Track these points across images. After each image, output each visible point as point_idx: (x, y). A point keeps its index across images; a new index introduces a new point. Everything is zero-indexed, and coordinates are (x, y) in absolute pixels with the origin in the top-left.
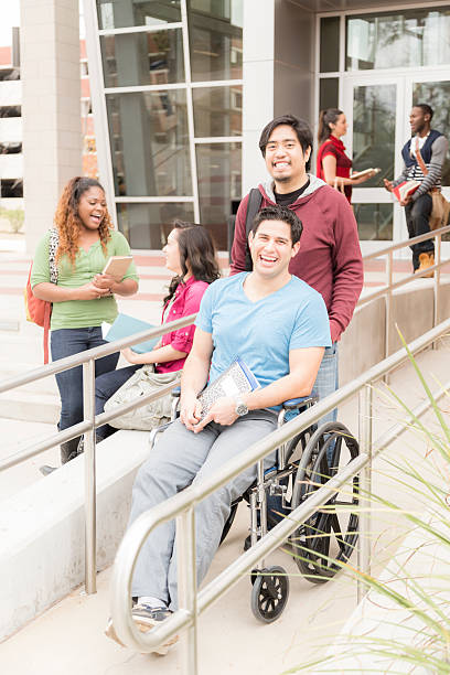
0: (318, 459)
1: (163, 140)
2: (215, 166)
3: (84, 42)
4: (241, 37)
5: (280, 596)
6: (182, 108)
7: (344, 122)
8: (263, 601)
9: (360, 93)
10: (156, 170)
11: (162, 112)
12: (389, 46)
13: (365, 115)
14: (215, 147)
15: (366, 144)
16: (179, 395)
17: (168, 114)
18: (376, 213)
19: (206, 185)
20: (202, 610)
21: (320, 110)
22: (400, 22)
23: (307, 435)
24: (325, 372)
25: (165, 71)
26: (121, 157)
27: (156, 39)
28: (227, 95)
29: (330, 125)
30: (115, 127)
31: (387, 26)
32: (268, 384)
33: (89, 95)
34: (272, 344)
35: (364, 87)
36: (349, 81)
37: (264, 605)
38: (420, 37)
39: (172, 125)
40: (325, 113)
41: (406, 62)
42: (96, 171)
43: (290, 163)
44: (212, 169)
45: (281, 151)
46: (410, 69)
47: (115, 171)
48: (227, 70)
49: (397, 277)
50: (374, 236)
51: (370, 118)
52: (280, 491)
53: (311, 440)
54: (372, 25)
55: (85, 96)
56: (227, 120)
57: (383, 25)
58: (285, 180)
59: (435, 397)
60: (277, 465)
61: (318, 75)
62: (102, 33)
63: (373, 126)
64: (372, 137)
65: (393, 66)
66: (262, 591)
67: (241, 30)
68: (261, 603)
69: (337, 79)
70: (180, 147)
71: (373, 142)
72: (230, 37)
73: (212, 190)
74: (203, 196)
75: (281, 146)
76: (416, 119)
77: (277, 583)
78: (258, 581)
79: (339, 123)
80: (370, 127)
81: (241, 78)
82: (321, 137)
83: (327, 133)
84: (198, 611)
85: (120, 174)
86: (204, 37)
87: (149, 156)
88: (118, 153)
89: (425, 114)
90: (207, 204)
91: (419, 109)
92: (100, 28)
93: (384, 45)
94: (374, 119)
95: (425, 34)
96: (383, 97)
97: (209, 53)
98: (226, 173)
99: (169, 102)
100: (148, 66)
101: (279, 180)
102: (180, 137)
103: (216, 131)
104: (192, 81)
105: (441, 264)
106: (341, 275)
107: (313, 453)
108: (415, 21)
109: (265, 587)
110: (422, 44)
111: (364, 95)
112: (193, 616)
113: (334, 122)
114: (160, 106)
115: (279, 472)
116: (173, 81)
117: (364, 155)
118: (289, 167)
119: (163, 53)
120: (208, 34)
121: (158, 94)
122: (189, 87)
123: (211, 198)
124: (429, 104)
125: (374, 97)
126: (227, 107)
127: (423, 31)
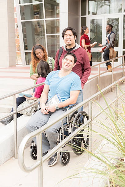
0: (78, 121)
1: (38, 35)
2: (53, 42)
3: (15, 7)
4: (59, 6)
5: (68, 158)
6: (43, 26)
7: (88, 30)
8: (63, 160)
9: (93, 22)
10: (36, 43)
11: (38, 27)
12: (101, 8)
13: (94, 27)
14: (53, 36)
15: (94, 35)
16: (40, 104)
17: (39, 28)
18: (97, 55)
19: (50, 47)
20: (44, 161)
21: (81, 26)
22: (104, 2)
23: (75, 114)
24: (79, 97)
25: (39, 15)
26: (26, 40)
27: (36, 7)
28: (55, 22)
29: (84, 30)
30: (24, 31)
31: (100, 3)
32: (64, 100)
33: (17, 22)
34: (65, 90)
35: (94, 20)
36: (89, 18)
37: (63, 161)
38: (109, 6)
39: (41, 30)
40: (83, 27)
41: (105, 13)
42: (19, 43)
43: (71, 41)
44: (52, 43)
45: (68, 37)
46: (106, 15)
47: (24, 43)
48: (56, 15)
49: (101, 72)
50: (97, 61)
51: (95, 29)
52: (68, 130)
53: (76, 116)
54: (96, 2)
55: (16, 23)
56: (55, 29)
57: (99, 2)
58: (69, 45)
59: (109, 105)
60: (67, 123)
61: (81, 16)
62: (20, 5)
63: (96, 31)
64: (96, 34)
65: (102, 14)
66: (63, 157)
67: (59, 4)
68: (62, 160)
69: (86, 18)
70: (42, 37)
71: (96, 35)
72: (56, 6)
73: (52, 49)
74: (49, 50)
75: (68, 36)
76: (107, 28)
77: (67, 155)
78: (62, 154)
79: (87, 30)
80: (95, 31)
81: (59, 17)
82: (82, 34)
83: (83, 33)
84: (43, 162)
85: (26, 44)
86: (49, 6)
87: (34, 39)
88: (25, 38)
89: (110, 27)
90: (50, 52)
91: (108, 26)
92: (20, 3)
93: (100, 8)
94: (96, 29)
95: (110, 5)
96: (99, 22)
97: (50, 10)
98: (56, 44)
99: (40, 24)
100: (33, 14)
101: (68, 45)
102: (42, 34)
103: (53, 32)
104: (46, 18)
105: (114, 68)
106: (85, 71)
107: (76, 119)
108: (108, 1)
109: (63, 156)
110: (110, 8)
111: (94, 22)
112: (41, 163)
113: (85, 30)
114: (37, 25)
115: (67, 125)
116: (40, 18)
117: (94, 38)
118: (71, 42)
119: (38, 11)
120: (50, 5)
121: (37, 22)
122: (45, 20)
123: (52, 51)
124: (112, 24)
125: (97, 23)
126: (55, 25)
127: (110, 4)
